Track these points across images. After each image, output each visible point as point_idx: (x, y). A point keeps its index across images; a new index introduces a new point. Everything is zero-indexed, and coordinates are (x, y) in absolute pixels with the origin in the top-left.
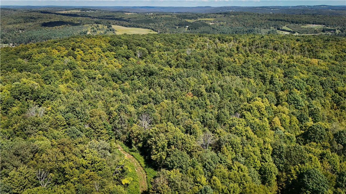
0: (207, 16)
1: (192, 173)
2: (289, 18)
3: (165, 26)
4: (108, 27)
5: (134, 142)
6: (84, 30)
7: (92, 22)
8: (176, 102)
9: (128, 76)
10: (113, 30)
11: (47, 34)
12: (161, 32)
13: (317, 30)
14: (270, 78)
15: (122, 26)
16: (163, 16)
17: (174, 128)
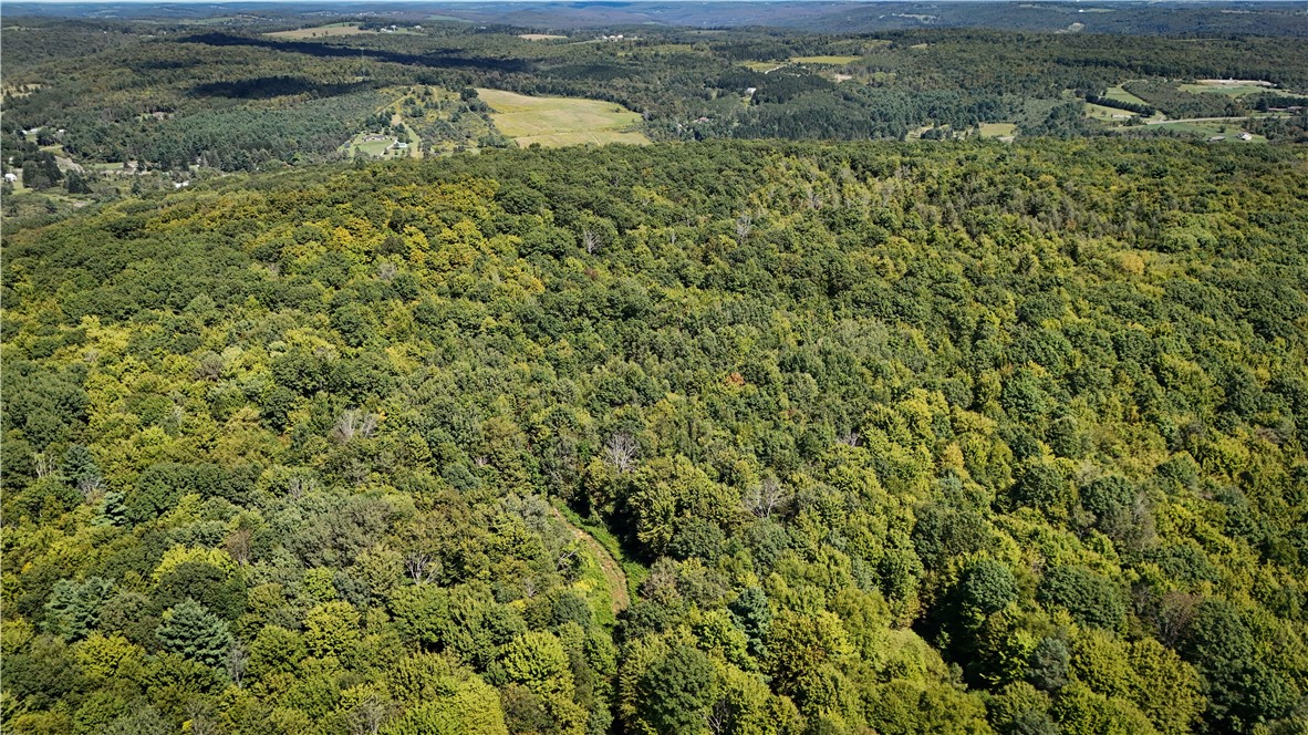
0: (827, 47)
1: (729, 566)
2: (1136, 52)
3: (667, 91)
4: (466, 95)
5: (593, 501)
6: (380, 111)
7: (408, 78)
8: (700, 399)
9: (566, 319)
10: (483, 109)
11: (254, 125)
12: (655, 112)
13: (1239, 101)
14: (974, 325)
15: (515, 90)
16: (662, 50)
17: (692, 469)
